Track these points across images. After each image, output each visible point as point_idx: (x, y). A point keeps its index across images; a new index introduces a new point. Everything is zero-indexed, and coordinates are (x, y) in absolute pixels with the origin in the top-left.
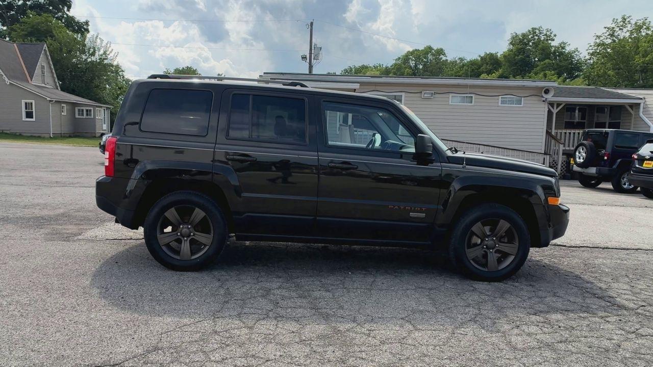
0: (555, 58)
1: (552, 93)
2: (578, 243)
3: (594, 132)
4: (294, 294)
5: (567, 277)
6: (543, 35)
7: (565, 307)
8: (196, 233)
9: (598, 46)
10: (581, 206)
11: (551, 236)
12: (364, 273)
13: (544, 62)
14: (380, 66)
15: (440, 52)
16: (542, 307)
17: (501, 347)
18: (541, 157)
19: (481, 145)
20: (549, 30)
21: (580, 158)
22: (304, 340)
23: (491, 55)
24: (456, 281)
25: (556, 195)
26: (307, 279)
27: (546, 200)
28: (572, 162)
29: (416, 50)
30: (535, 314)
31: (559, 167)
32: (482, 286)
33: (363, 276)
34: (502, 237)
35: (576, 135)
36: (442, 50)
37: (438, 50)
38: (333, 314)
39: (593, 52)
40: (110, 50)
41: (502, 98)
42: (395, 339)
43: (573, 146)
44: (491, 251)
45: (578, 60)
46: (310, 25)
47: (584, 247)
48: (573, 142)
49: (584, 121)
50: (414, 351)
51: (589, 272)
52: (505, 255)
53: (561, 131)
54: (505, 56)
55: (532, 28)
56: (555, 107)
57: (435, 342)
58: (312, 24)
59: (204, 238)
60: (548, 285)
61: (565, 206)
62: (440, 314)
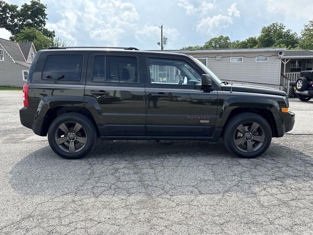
0: (285, 38)
1: (283, 54)
2: (300, 132)
3: (306, 73)
4: (132, 172)
5: (295, 154)
6: (278, 27)
7: (294, 174)
8: (78, 137)
9: (306, 30)
10: (300, 112)
11: (284, 130)
12: (176, 155)
13: (279, 40)
14: (198, 47)
15: (227, 38)
16: (280, 174)
17: (254, 205)
18: (279, 87)
19: (247, 82)
20: (281, 24)
21: (299, 86)
22: (128, 205)
23: (252, 38)
24: (229, 159)
25: (286, 106)
26: (142, 161)
27: (281, 109)
28: (295, 89)
29: (215, 38)
30: (276, 180)
31: (288, 91)
32: (244, 161)
33: (175, 157)
34: (255, 132)
35: (297, 75)
36: (228, 37)
37: (226, 37)
38: (151, 184)
39: (304, 34)
40: (65, 45)
41: (257, 58)
42: (186, 202)
43: (295, 81)
44: (249, 140)
45: (296, 38)
46: (161, 27)
47: (303, 134)
48: (295, 79)
49: (301, 68)
50: (197, 211)
51: (308, 150)
52: (257, 143)
53: (288, 73)
54: (259, 39)
55: (273, 24)
56: (285, 61)
57: (211, 203)
58: (162, 26)
59: (82, 140)
60: (283, 159)
61: (291, 112)
62: (217, 182)
